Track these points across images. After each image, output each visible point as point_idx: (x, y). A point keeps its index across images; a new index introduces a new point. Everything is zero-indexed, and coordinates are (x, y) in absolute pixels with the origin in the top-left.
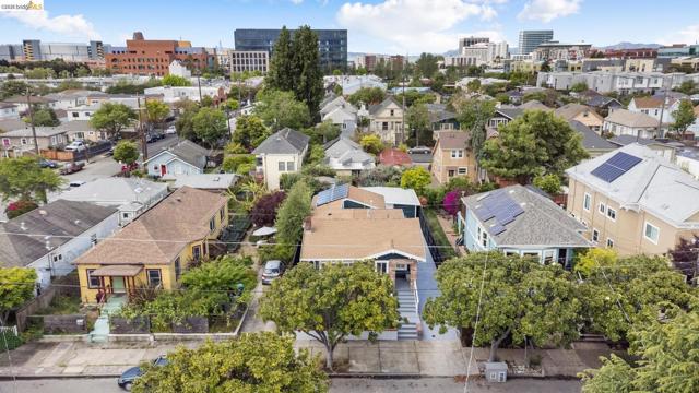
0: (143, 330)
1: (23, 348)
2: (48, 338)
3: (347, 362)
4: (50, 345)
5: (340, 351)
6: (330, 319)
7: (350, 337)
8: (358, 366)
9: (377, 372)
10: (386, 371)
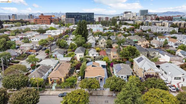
0: (60, 88)
1: (42, 91)
2: (46, 89)
3: (92, 93)
4: (46, 90)
5: (91, 92)
6: (89, 87)
7: (92, 90)
8: (94, 94)
9: (97, 95)
10: (98, 95)
